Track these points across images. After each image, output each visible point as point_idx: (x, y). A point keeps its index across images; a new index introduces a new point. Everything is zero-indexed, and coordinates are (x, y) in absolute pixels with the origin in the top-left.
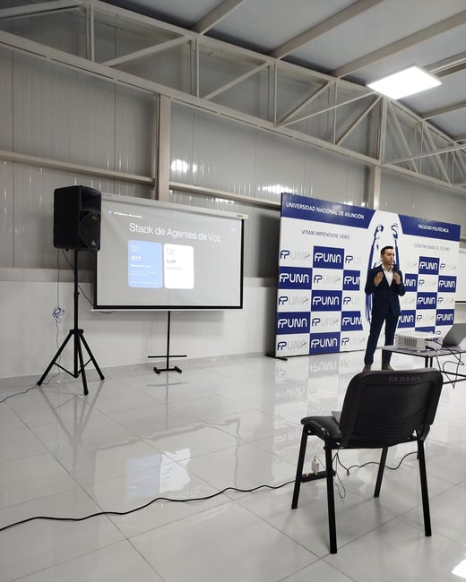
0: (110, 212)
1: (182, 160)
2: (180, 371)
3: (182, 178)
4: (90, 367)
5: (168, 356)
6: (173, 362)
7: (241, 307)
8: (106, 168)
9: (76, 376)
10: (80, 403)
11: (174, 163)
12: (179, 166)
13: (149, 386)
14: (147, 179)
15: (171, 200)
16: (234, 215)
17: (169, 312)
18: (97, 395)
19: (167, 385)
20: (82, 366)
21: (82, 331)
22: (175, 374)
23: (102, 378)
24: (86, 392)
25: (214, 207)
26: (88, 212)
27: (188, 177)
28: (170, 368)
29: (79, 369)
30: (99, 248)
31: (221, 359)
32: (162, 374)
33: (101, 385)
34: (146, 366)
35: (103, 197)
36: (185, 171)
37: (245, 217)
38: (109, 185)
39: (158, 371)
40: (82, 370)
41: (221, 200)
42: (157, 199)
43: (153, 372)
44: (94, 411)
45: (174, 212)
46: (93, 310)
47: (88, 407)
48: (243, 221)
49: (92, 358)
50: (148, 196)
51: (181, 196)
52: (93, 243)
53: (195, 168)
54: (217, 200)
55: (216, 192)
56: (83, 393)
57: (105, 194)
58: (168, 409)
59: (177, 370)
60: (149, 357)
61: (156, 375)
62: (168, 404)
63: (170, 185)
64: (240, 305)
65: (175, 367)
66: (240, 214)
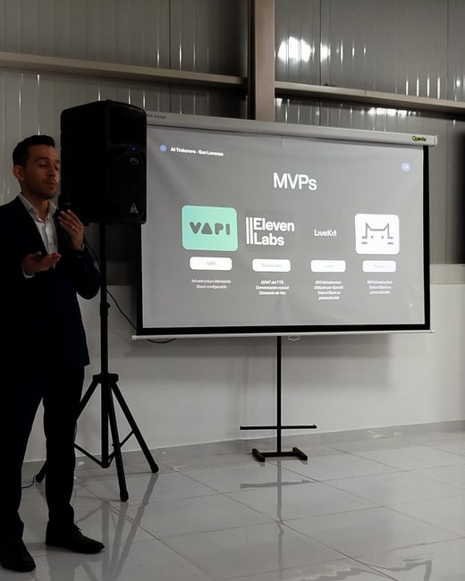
0: (163, 148)
1: (299, 38)
2: (303, 457)
3: (300, 73)
4: (131, 447)
5: (279, 428)
6: (290, 439)
7: (426, 326)
8: (154, 65)
9: (105, 464)
10: (113, 519)
11: (283, 46)
12: (295, 51)
13: (243, 486)
14: (233, 80)
15: (279, 118)
16: (408, 139)
17: (279, 338)
18: (145, 502)
19: (279, 484)
20: (117, 445)
21: (115, 377)
22: (295, 463)
23: (155, 468)
24: (124, 496)
25: (367, 124)
26: (122, 150)
27: (312, 70)
28: (282, 451)
29: (111, 450)
30: (144, 219)
31: (389, 432)
32: (271, 464)
33: (152, 482)
34: (237, 446)
35: (149, 120)
36: (306, 58)
37: (431, 140)
38: (161, 96)
39: (260, 457)
40: (117, 453)
41: (380, 111)
42: (252, 116)
43: (251, 458)
44: (139, 531)
45: (286, 143)
46: (135, 337)
47: (127, 526)
48: (426, 148)
49: (135, 431)
50: (235, 113)
51: (299, 109)
52: (134, 209)
53: (325, 52)
54: (372, 112)
55: (370, 94)
56: (119, 498)
57: (153, 113)
58: (282, 532)
59: (298, 455)
60: (242, 428)
61: (257, 464)
62: (281, 522)
63: (276, 89)
64: (424, 323)
65: (294, 449)
66: (420, 136)
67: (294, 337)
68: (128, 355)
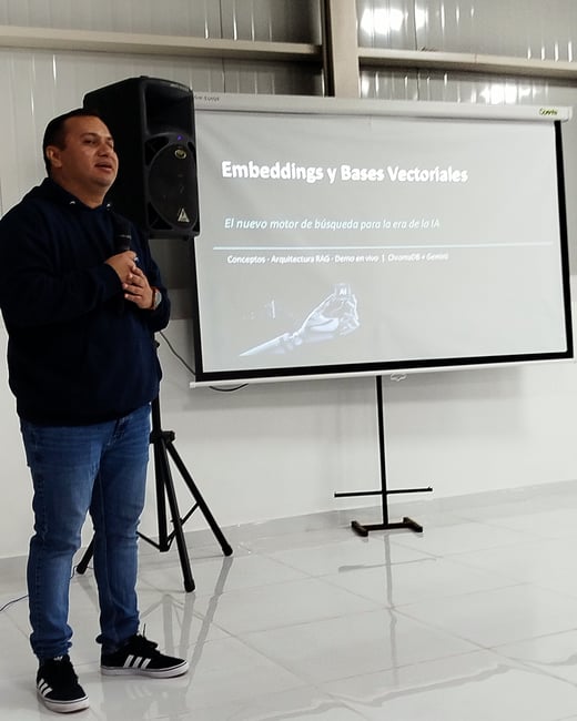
2: (417, 529)
3: (389, 36)
4: (195, 526)
5: (384, 492)
6: (399, 508)
7: (569, 354)
9: (163, 547)
10: (178, 616)
13: (343, 569)
14: (303, 49)
16: (534, 112)
17: (379, 378)
18: (219, 591)
20: (178, 522)
21: (171, 435)
22: (408, 535)
23: (227, 550)
24: (189, 585)
26: (164, 140)
27: (406, 33)
28: (390, 522)
29: (170, 529)
30: (197, 229)
32: (375, 538)
33: (225, 569)
34: (332, 518)
35: (197, 103)
37: (563, 113)
39: (362, 531)
40: (178, 533)
42: (330, 94)
43: (351, 533)
44: (212, 632)
45: (375, 123)
46: (194, 384)
47: (196, 626)
48: (558, 124)
49: (201, 503)
50: (309, 89)
51: (391, 82)
52: (183, 217)
55: (482, 59)
56: (184, 589)
57: (203, 94)
58: (394, 621)
59: (411, 526)
60: (336, 496)
61: (358, 539)
62: (393, 608)
63: (360, 58)
64: (565, 350)
65: (405, 519)
66: (550, 109)
67: (399, 376)
68: (186, 408)
